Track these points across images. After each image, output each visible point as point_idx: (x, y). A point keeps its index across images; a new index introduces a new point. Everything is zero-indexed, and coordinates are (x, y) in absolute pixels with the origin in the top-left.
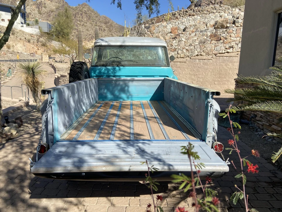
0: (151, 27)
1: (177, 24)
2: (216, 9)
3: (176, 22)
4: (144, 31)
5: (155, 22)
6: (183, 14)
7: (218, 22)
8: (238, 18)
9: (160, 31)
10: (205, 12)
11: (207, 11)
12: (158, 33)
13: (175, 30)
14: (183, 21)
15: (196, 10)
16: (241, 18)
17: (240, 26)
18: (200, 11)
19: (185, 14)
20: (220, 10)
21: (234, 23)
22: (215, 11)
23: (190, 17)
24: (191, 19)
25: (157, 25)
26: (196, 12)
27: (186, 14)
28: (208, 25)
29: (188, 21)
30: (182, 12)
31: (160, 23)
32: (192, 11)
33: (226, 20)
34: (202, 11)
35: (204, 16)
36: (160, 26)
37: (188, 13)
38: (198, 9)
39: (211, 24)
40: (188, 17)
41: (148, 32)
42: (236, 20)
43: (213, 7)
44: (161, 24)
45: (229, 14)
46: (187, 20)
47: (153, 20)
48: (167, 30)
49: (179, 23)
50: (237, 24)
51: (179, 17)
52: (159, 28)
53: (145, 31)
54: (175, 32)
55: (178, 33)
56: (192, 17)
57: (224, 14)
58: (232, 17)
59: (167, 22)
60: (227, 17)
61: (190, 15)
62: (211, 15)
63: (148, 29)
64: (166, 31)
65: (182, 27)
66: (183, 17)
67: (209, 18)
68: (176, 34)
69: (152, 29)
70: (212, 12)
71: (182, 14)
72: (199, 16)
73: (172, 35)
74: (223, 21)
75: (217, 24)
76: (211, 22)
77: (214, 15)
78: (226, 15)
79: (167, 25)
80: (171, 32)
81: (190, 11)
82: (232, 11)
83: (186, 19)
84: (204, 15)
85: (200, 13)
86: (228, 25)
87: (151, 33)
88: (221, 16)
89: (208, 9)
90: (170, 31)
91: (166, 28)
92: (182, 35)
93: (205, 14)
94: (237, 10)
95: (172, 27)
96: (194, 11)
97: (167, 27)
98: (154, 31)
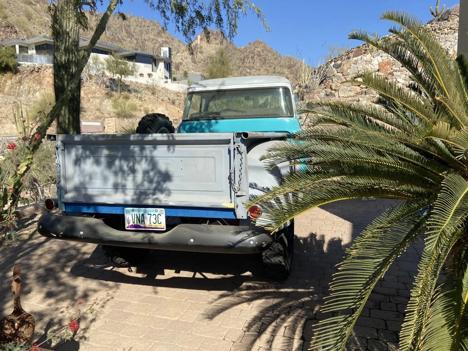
0: (344, 65)
4: (332, 71)
5: (352, 56)
9: (359, 69)
10: (446, 30)
11: (451, 28)
12: (356, 72)
13: (385, 65)
18: (435, 29)
25: (354, 61)
31: (359, 57)
34: (440, 29)
35: (442, 38)
36: (359, 62)
41: (338, 72)
44: (361, 58)
47: (350, 54)
48: (373, 67)
52: (357, 65)
54: (387, 70)
55: (392, 71)
59: (373, 53)
63: (338, 68)
64: (369, 69)
67: (453, 40)
68: (389, 72)
69: (345, 67)
73: (381, 74)
79: (372, 58)
80: (378, 70)
84: (443, 36)
85: (437, 33)
87: (343, 75)
89: (451, 25)
90: (377, 67)
91: (370, 63)
92: (399, 73)
93: (446, 34)
95: (381, 61)
97: (373, 63)
98: (349, 71)
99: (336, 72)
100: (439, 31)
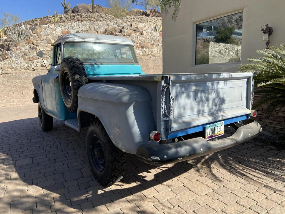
0: (37, 29)
1: (66, 27)
2: (102, 17)
3: (65, 26)
4: (28, 32)
5: (39, 23)
6: (71, 18)
7: (108, 30)
8: (123, 28)
9: (48, 33)
10: (92, 19)
11: (95, 18)
12: (46, 35)
13: (66, 33)
14: (73, 25)
15: (84, 16)
16: (126, 28)
17: (125, 35)
18: (87, 17)
19: (72, 19)
20: (106, 18)
21: (121, 31)
22: (101, 19)
23: (79, 22)
24: (80, 24)
25: (44, 27)
26: (84, 18)
27: (74, 19)
28: (99, 32)
29: (78, 26)
30: (69, 16)
31: (47, 25)
32: (80, 16)
33: (114, 29)
34: (89, 18)
35: (92, 23)
36: (48, 28)
37: (75, 18)
38: (85, 15)
39: (101, 31)
40: (78, 22)
41: (33, 33)
42: (122, 29)
43: (100, 15)
44: (49, 26)
45: (114, 23)
46: (77, 24)
47: (35, 22)
48: (57, 33)
49: (69, 27)
50: (123, 33)
51: (66, 21)
52: (47, 30)
53: (30, 32)
56: (81, 23)
57: (110, 23)
58: (117, 26)
59: (55, 24)
60: (114, 26)
61: (78, 21)
62: (99, 22)
63: (33, 30)
64: (55, 34)
65: (73, 31)
66: (70, 21)
67: (97, 25)
69: (38, 31)
70: (99, 20)
71: (69, 18)
72: (88, 22)
74: (112, 29)
75: (107, 31)
76: (101, 29)
77: (102, 23)
78: (112, 24)
79: (55, 27)
81: (77, 17)
82: (117, 21)
83: (75, 24)
86: (117, 34)
87: (37, 35)
88: (108, 25)
89: (95, 16)
90: (60, 34)
91: (55, 31)
93: (93, 21)
94: (121, 21)
95: (61, 30)
96: (81, 16)
97: (56, 30)
98: (41, 33)
99: (32, 33)
100: (89, 19)
